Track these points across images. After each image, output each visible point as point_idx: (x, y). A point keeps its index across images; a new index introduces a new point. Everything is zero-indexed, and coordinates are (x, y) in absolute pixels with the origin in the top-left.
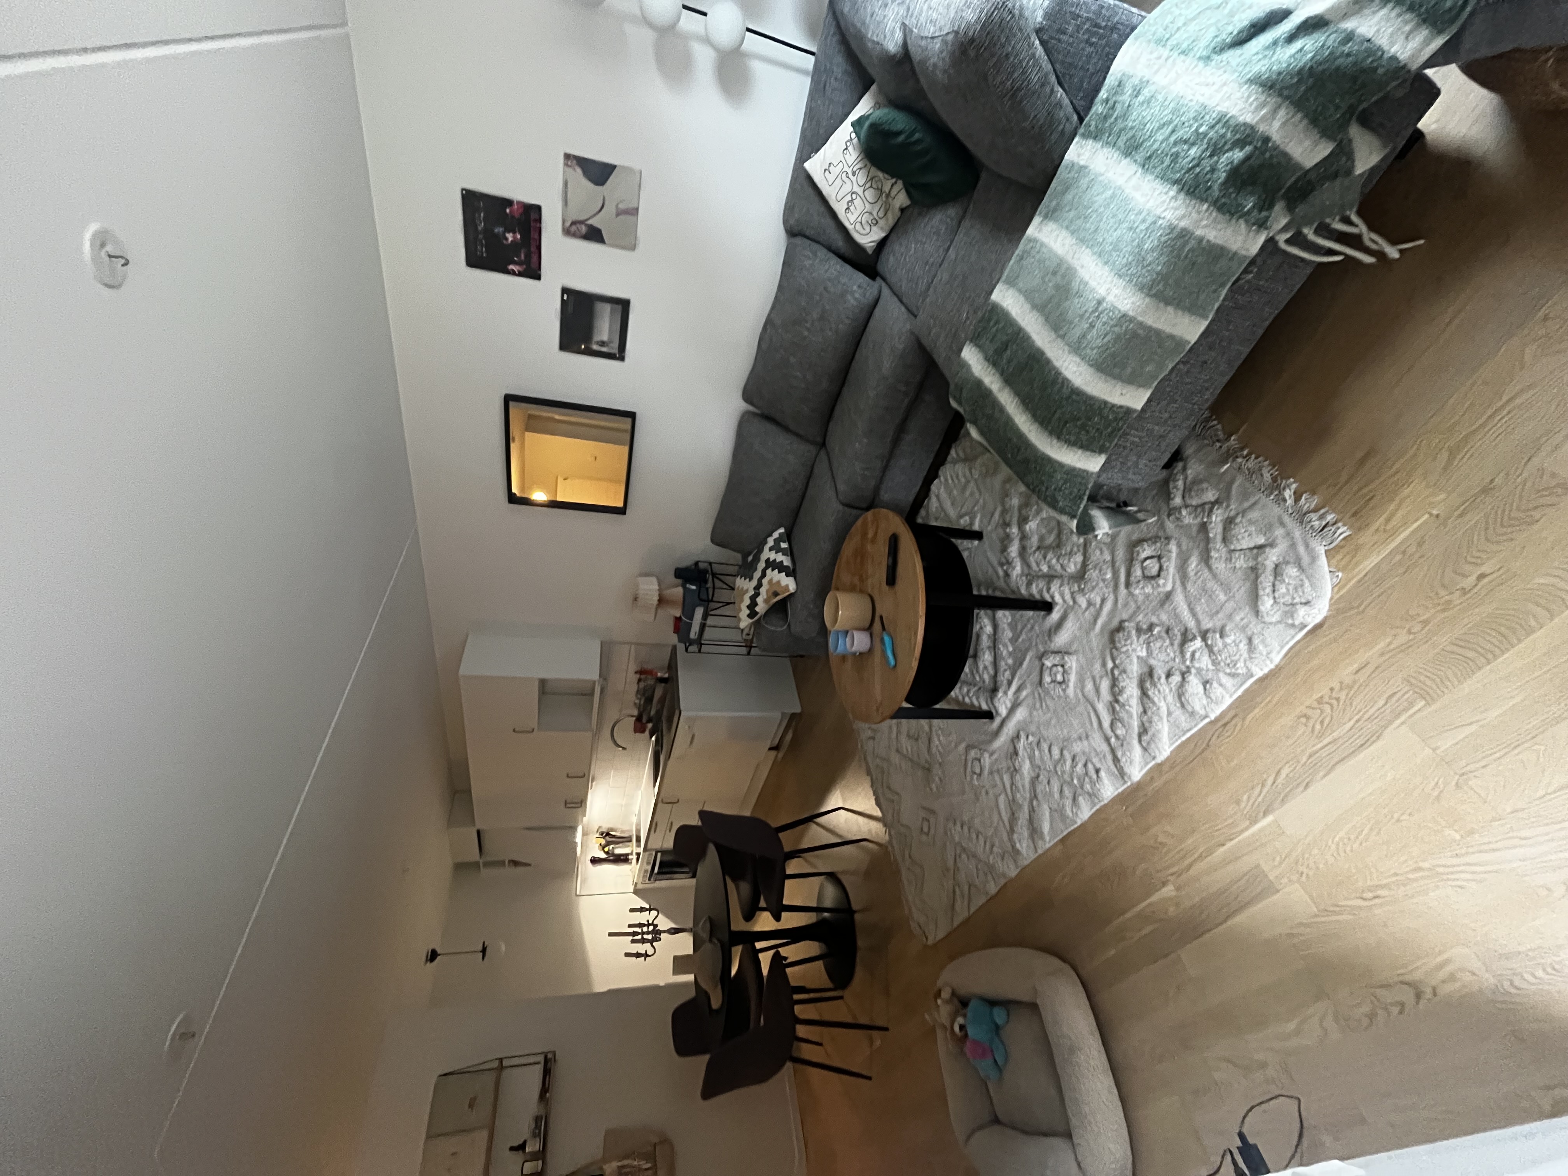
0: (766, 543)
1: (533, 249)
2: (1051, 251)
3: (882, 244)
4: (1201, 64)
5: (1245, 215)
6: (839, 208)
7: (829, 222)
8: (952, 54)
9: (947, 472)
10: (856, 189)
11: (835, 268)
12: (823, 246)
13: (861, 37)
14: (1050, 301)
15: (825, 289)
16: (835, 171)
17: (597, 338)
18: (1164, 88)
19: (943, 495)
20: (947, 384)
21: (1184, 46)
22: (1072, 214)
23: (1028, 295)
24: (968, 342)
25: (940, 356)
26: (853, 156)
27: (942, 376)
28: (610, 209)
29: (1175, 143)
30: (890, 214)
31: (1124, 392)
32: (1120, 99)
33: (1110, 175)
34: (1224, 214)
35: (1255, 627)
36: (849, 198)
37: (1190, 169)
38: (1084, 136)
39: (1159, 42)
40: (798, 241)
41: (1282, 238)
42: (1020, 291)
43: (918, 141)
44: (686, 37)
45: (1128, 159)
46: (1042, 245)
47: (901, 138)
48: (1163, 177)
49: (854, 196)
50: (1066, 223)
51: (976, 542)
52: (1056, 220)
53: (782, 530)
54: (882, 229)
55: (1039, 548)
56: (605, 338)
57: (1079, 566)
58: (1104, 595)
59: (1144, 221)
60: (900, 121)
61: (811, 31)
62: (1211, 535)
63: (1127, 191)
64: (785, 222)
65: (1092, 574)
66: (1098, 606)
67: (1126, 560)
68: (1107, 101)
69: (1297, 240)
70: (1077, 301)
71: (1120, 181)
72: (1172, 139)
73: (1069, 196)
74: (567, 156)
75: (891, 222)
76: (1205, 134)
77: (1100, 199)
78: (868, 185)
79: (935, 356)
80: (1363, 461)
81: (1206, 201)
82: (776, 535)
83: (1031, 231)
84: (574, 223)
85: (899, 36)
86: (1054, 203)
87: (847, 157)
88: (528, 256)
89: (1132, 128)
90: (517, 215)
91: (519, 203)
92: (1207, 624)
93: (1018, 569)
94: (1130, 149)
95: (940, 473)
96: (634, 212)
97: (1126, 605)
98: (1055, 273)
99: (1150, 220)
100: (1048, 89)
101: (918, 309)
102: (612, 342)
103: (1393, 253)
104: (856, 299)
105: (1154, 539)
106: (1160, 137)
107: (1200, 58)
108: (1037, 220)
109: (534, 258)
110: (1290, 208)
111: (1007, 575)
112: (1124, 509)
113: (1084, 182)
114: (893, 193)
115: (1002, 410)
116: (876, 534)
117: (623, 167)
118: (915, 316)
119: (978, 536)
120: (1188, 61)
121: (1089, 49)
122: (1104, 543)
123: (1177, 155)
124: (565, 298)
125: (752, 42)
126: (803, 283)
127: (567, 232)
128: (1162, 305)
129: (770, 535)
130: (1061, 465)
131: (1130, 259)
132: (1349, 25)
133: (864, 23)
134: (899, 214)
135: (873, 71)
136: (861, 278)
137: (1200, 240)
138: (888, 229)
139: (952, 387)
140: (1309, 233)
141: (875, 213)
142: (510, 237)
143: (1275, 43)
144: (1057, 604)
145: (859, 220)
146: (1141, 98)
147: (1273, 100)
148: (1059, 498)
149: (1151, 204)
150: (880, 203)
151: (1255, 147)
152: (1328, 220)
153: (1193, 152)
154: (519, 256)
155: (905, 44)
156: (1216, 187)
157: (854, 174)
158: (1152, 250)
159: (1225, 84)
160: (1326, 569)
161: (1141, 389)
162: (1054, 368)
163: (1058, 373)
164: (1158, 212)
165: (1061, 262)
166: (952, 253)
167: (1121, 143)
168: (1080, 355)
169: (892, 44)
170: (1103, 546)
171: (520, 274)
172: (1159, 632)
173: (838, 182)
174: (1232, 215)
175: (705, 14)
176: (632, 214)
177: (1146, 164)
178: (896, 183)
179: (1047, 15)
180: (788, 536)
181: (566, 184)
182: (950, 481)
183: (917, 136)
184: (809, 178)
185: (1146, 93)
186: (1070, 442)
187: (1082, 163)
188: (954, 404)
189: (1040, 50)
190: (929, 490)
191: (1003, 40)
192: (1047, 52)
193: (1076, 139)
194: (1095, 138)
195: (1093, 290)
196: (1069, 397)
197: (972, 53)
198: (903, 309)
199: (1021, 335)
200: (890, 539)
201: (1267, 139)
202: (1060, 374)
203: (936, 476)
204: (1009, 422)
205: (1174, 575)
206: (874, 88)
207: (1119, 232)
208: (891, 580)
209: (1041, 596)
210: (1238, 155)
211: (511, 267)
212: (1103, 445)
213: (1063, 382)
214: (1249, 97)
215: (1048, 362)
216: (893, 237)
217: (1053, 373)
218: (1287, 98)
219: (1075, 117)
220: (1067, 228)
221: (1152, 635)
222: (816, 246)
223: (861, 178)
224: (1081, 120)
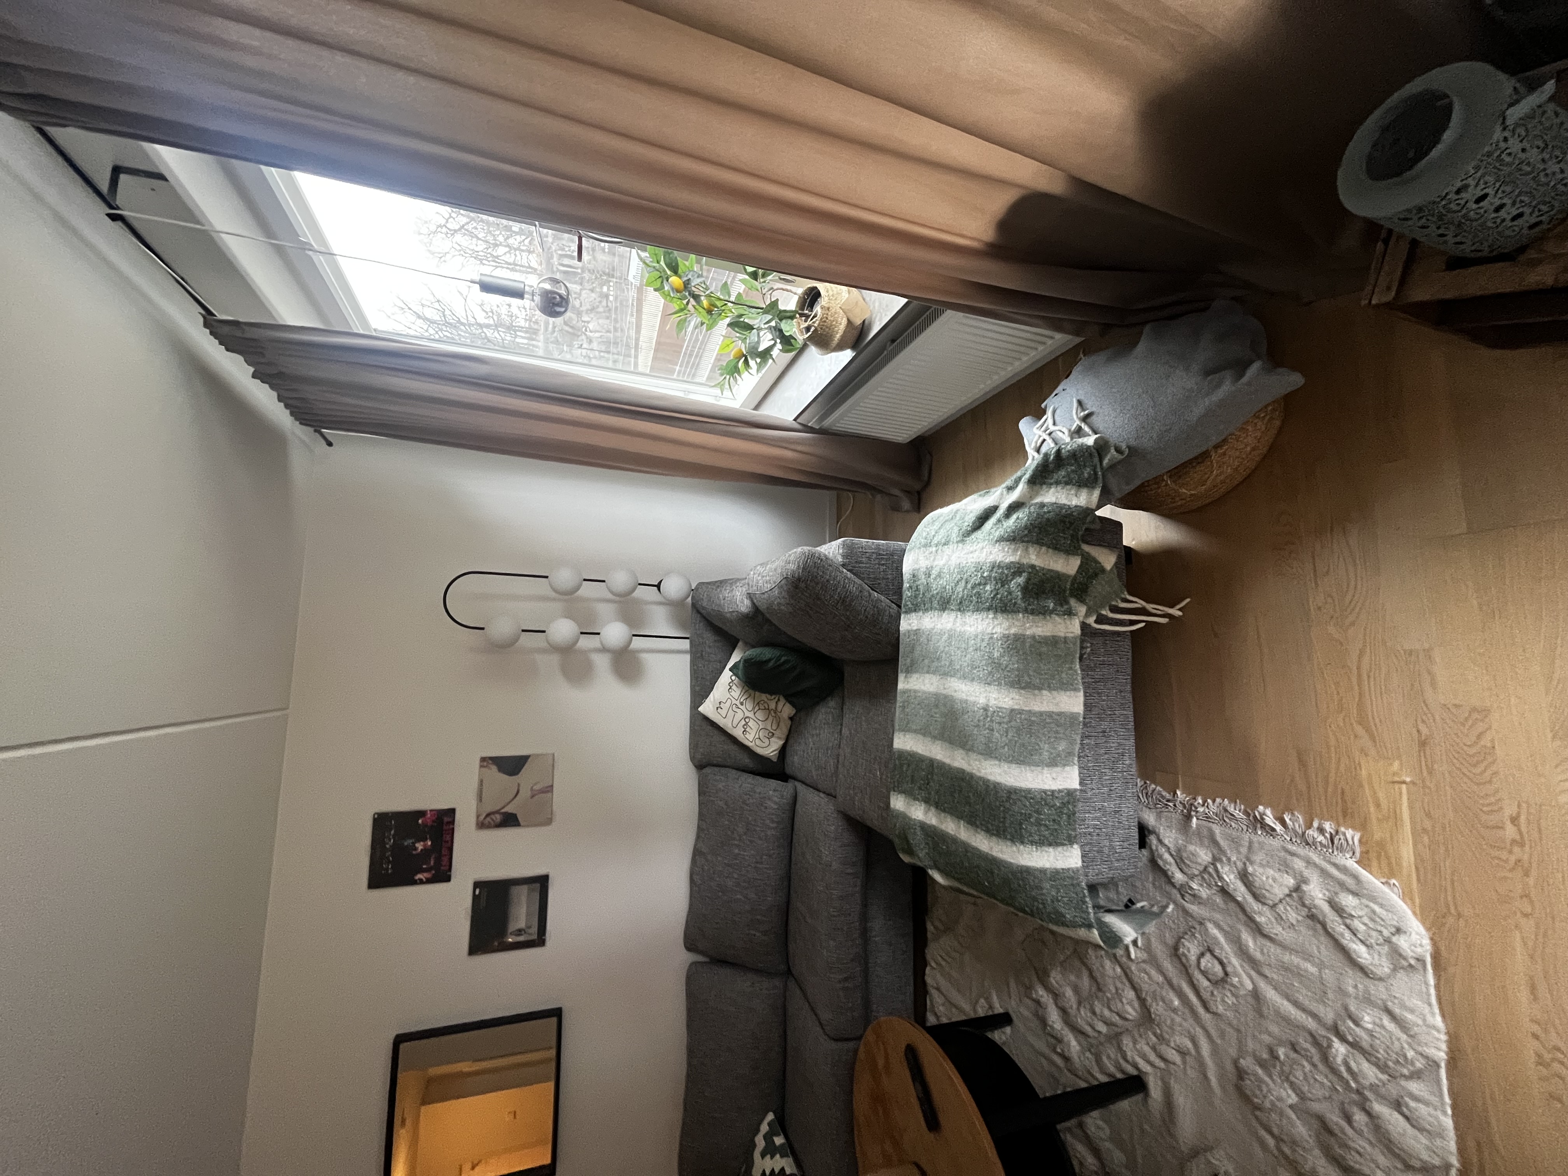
0: (755, 1146)
1: (444, 851)
2: (924, 692)
3: (783, 751)
4: (960, 545)
5: (1052, 612)
6: (738, 733)
7: (733, 747)
8: (788, 592)
9: (933, 952)
10: (748, 714)
11: (748, 782)
12: (733, 768)
13: (720, 615)
14: (944, 728)
15: (744, 802)
16: (725, 706)
17: (513, 926)
18: (944, 565)
19: (943, 983)
20: (891, 843)
21: (943, 541)
22: (926, 661)
23: (924, 732)
24: (892, 793)
25: (873, 819)
26: (736, 692)
27: (881, 836)
28: (525, 793)
29: (973, 588)
30: (782, 724)
31: (1054, 775)
32: (919, 583)
33: (939, 626)
34: (1037, 615)
35: (1379, 991)
36: (743, 722)
37: (993, 598)
38: (906, 612)
39: (925, 546)
40: (708, 770)
41: (1091, 620)
42: (915, 731)
43: (785, 662)
44: (584, 652)
45: (946, 612)
46: (915, 691)
47: (771, 664)
48: (978, 610)
49: (747, 720)
50: (926, 669)
51: (1008, 1030)
52: (916, 672)
53: (770, 1116)
54: (779, 738)
55: (1079, 1003)
56: (522, 924)
57: (1136, 1004)
58: (1189, 1032)
59: (983, 640)
60: (766, 653)
61: (682, 625)
62: (1239, 899)
63: (958, 629)
64: (692, 758)
65: (1158, 1008)
66: (1193, 1052)
67: (1181, 972)
68: (911, 587)
69: (1101, 620)
70: (966, 717)
71: (949, 626)
72: (969, 586)
73: (917, 653)
74: (483, 759)
75: (785, 731)
76: (990, 576)
77: (941, 644)
78: (757, 708)
79: (869, 823)
80: (1302, 763)
81: (1019, 612)
82: (764, 1128)
83: (901, 686)
84: (488, 815)
85: (747, 602)
86: (909, 660)
87: (733, 693)
88: (438, 861)
89: (937, 594)
90: (429, 823)
91: (431, 811)
92: (1329, 1016)
93: (1074, 1045)
94: (944, 604)
95: (928, 957)
96: (550, 789)
97: (1222, 1034)
98: (937, 706)
99: (987, 637)
100: (866, 594)
101: (835, 790)
102: (530, 927)
103: (1175, 612)
104: (776, 803)
105: (1190, 931)
106: (960, 589)
107: (957, 542)
108: (901, 677)
109: (445, 860)
110: (1082, 601)
111: (1067, 1059)
112: (1134, 907)
113: (923, 639)
114: (779, 709)
115: (955, 840)
116: (887, 1057)
117: (538, 755)
118: (835, 797)
119: (1005, 1019)
120: (951, 546)
121: (882, 568)
122: (1144, 961)
123: (979, 594)
124: (477, 892)
125: (637, 643)
126: (721, 803)
127: (481, 825)
128: (1036, 692)
129: (758, 1131)
130: (1043, 871)
131: (990, 669)
132: (1038, 500)
133: (720, 605)
134: (790, 722)
135: (735, 631)
136: (773, 783)
137: (1033, 637)
138: (784, 736)
139: (897, 841)
140: (1106, 612)
141: (769, 728)
142: (420, 846)
143: (999, 521)
144: (1146, 1073)
145: (757, 736)
146: (933, 576)
147: (1021, 546)
148: (1063, 910)
149: (980, 628)
150: (771, 718)
151: (1030, 573)
152: (1113, 603)
153: (988, 588)
154: (427, 863)
155: (753, 603)
156: (1019, 602)
157: (742, 704)
158: (1002, 656)
159: (983, 548)
160: (1377, 883)
161: (1067, 768)
162: (980, 778)
163: (986, 782)
164: (989, 630)
165: (937, 696)
166: (845, 731)
167: (935, 604)
168: (996, 758)
169: (744, 606)
170: (1144, 965)
171: (429, 881)
172: (1286, 1056)
173: (731, 713)
174: (1044, 614)
175: (599, 634)
176: (548, 792)
177: (961, 607)
178: (779, 700)
179: (844, 556)
180: (781, 1125)
181: (481, 782)
182: (943, 963)
183: (783, 659)
184: (706, 719)
185: (934, 573)
186: (1036, 843)
187: (915, 628)
188: (906, 859)
189: (849, 574)
190: (924, 983)
191: (821, 573)
192: (854, 574)
193: (902, 616)
194: (915, 611)
195: (974, 703)
196: (1009, 798)
197: (802, 585)
198: (822, 795)
199: (935, 765)
200: (906, 1054)
201: (1033, 567)
202: (988, 780)
203: (925, 964)
204: (967, 848)
205: (1242, 966)
206: (740, 644)
207: (969, 656)
208: (933, 1122)
209: (1123, 1071)
210: (1020, 580)
211: (419, 876)
212: (1069, 836)
213: (995, 787)
214: (1003, 549)
215: (972, 776)
216: (791, 741)
217: (981, 783)
218: (1028, 542)
219: (894, 606)
220: (928, 672)
221: (1282, 1064)
222: (724, 770)
223: (749, 705)
224: (900, 607)
